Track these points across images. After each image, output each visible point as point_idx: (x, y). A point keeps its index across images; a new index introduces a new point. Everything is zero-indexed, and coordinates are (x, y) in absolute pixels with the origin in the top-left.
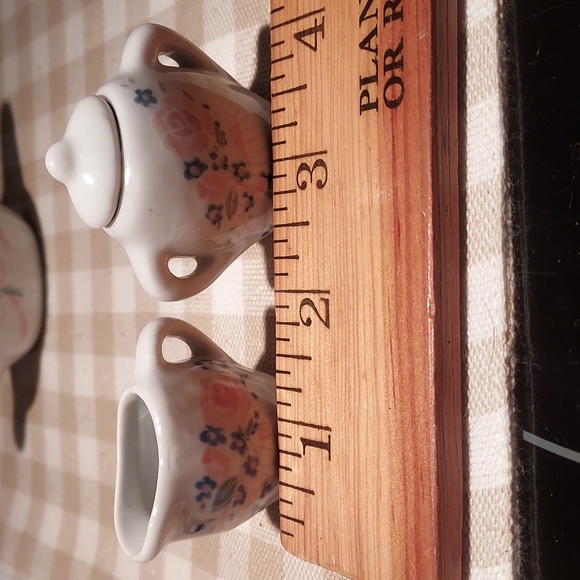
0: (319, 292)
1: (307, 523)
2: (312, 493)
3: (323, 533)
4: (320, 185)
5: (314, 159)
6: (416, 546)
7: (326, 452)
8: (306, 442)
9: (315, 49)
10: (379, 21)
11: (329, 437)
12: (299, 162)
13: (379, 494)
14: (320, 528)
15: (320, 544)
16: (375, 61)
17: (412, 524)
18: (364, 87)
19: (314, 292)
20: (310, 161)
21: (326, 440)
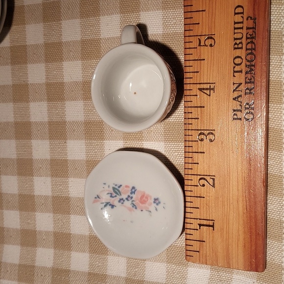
0: (209, 176)
1: (201, 252)
2: (204, 241)
3: (210, 254)
4: (211, 141)
5: (208, 132)
6: (255, 254)
7: (211, 228)
8: (200, 225)
9: (210, 95)
10: (243, 94)
11: (214, 223)
12: (200, 132)
13: (238, 240)
14: (208, 253)
15: (208, 258)
16: (240, 105)
17: (253, 248)
18: (234, 113)
19: (206, 175)
20: (206, 132)
21: (211, 224)
